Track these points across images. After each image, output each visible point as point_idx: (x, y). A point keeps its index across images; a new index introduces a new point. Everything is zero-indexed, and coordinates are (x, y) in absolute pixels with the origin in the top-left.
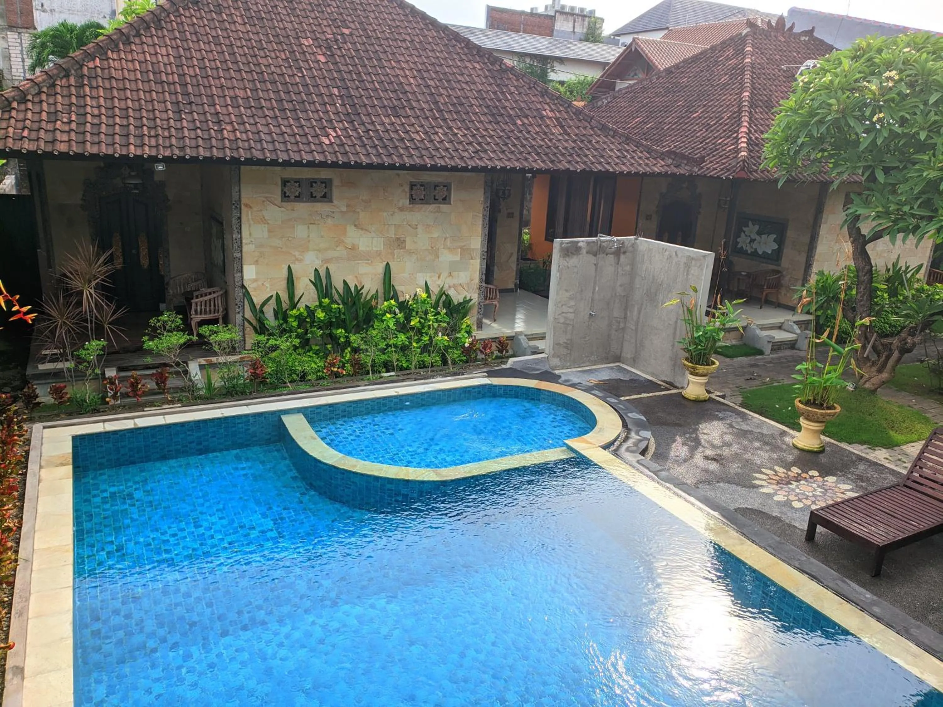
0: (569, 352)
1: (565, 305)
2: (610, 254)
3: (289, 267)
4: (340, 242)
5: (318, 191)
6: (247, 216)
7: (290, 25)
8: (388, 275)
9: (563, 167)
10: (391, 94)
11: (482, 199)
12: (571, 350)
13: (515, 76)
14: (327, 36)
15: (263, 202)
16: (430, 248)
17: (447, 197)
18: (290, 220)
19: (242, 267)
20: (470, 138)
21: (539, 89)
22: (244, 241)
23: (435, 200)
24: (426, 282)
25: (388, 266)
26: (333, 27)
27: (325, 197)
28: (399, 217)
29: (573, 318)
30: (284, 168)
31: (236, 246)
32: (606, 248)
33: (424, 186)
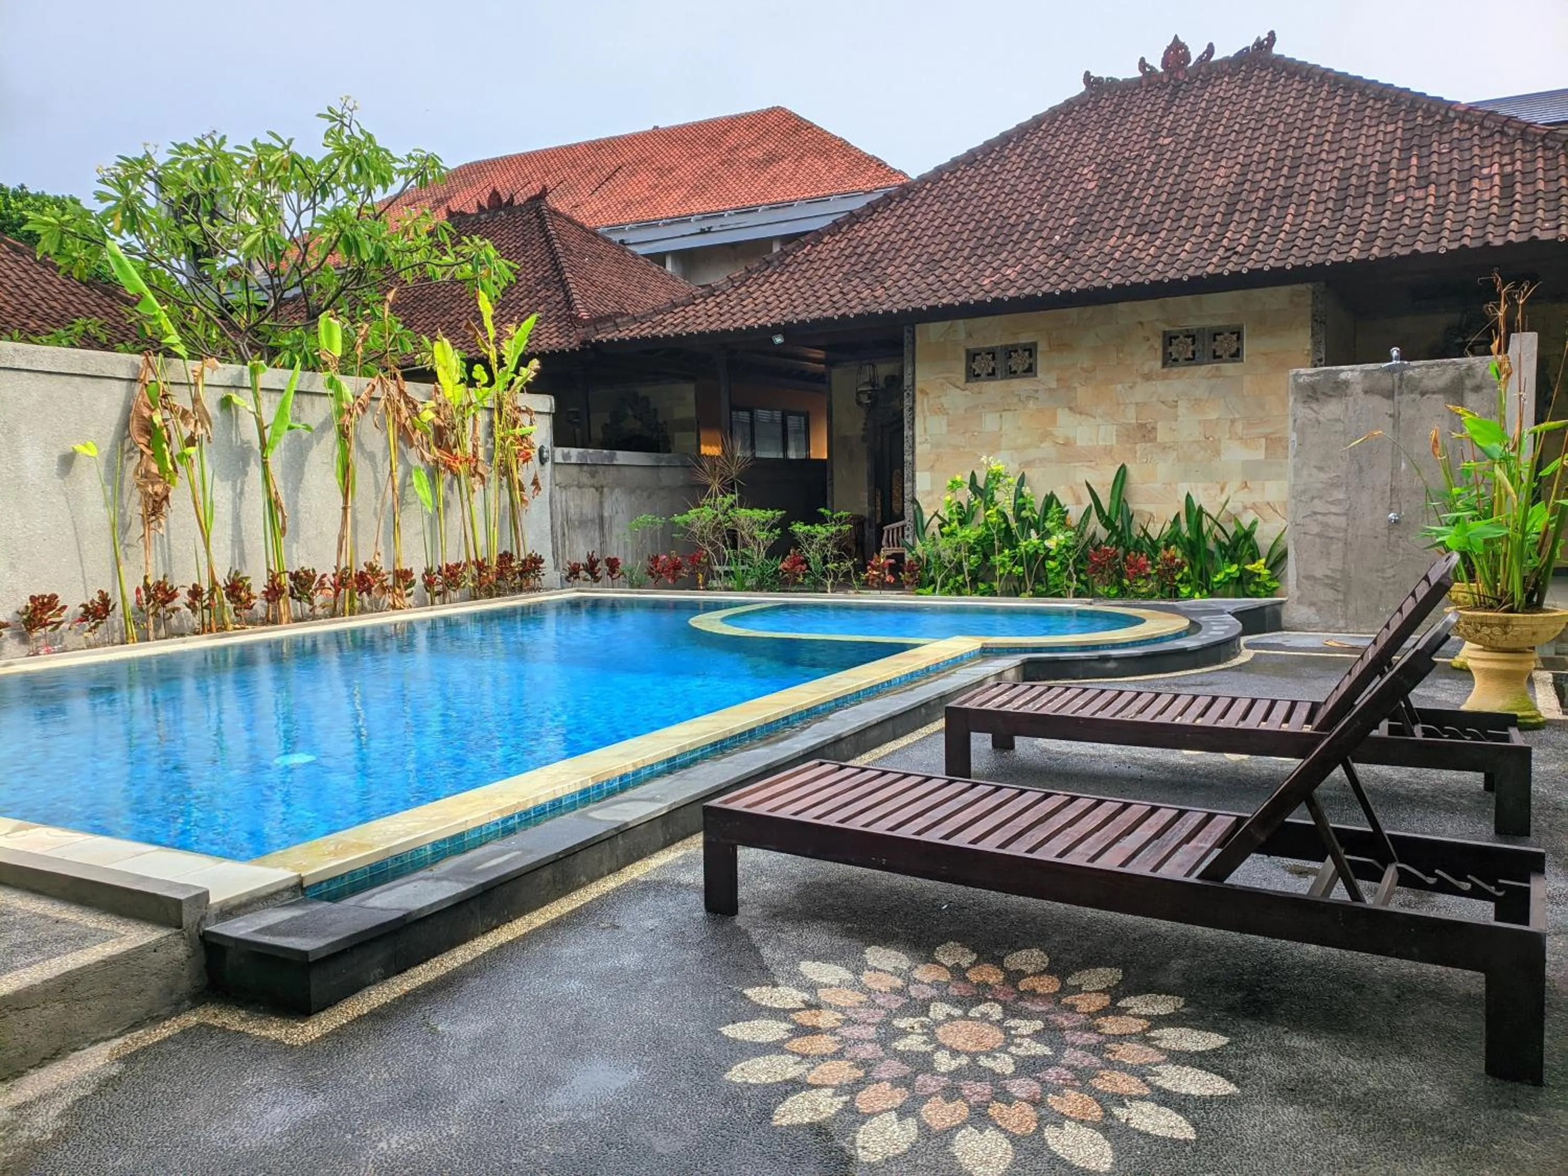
0: (1341, 597)
1: (1321, 497)
2: (1434, 393)
3: (973, 473)
4: (1046, 435)
5: (1018, 363)
6: (922, 405)
7: (1082, 156)
8: (1119, 483)
9: (1406, 252)
10: (1158, 207)
11: (1309, 347)
12: (1345, 594)
13: (1469, 122)
14: (1127, 155)
15: (942, 384)
16: (1202, 438)
17: (1238, 350)
18: (977, 406)
19: (914, 475)
20: (1244, 240)
21: (1511, 132)
22: (917, 440)
23: (1216, 357)
24: (1188, 496)
25: (1123, 470)
26: (1147, 142)
27: (1030, 370)
28: (1142, 391)
29: (1344, 525)
30: (970, 335)
31: (906, 446)
32: (1420, 380)
33: (1192, 336)
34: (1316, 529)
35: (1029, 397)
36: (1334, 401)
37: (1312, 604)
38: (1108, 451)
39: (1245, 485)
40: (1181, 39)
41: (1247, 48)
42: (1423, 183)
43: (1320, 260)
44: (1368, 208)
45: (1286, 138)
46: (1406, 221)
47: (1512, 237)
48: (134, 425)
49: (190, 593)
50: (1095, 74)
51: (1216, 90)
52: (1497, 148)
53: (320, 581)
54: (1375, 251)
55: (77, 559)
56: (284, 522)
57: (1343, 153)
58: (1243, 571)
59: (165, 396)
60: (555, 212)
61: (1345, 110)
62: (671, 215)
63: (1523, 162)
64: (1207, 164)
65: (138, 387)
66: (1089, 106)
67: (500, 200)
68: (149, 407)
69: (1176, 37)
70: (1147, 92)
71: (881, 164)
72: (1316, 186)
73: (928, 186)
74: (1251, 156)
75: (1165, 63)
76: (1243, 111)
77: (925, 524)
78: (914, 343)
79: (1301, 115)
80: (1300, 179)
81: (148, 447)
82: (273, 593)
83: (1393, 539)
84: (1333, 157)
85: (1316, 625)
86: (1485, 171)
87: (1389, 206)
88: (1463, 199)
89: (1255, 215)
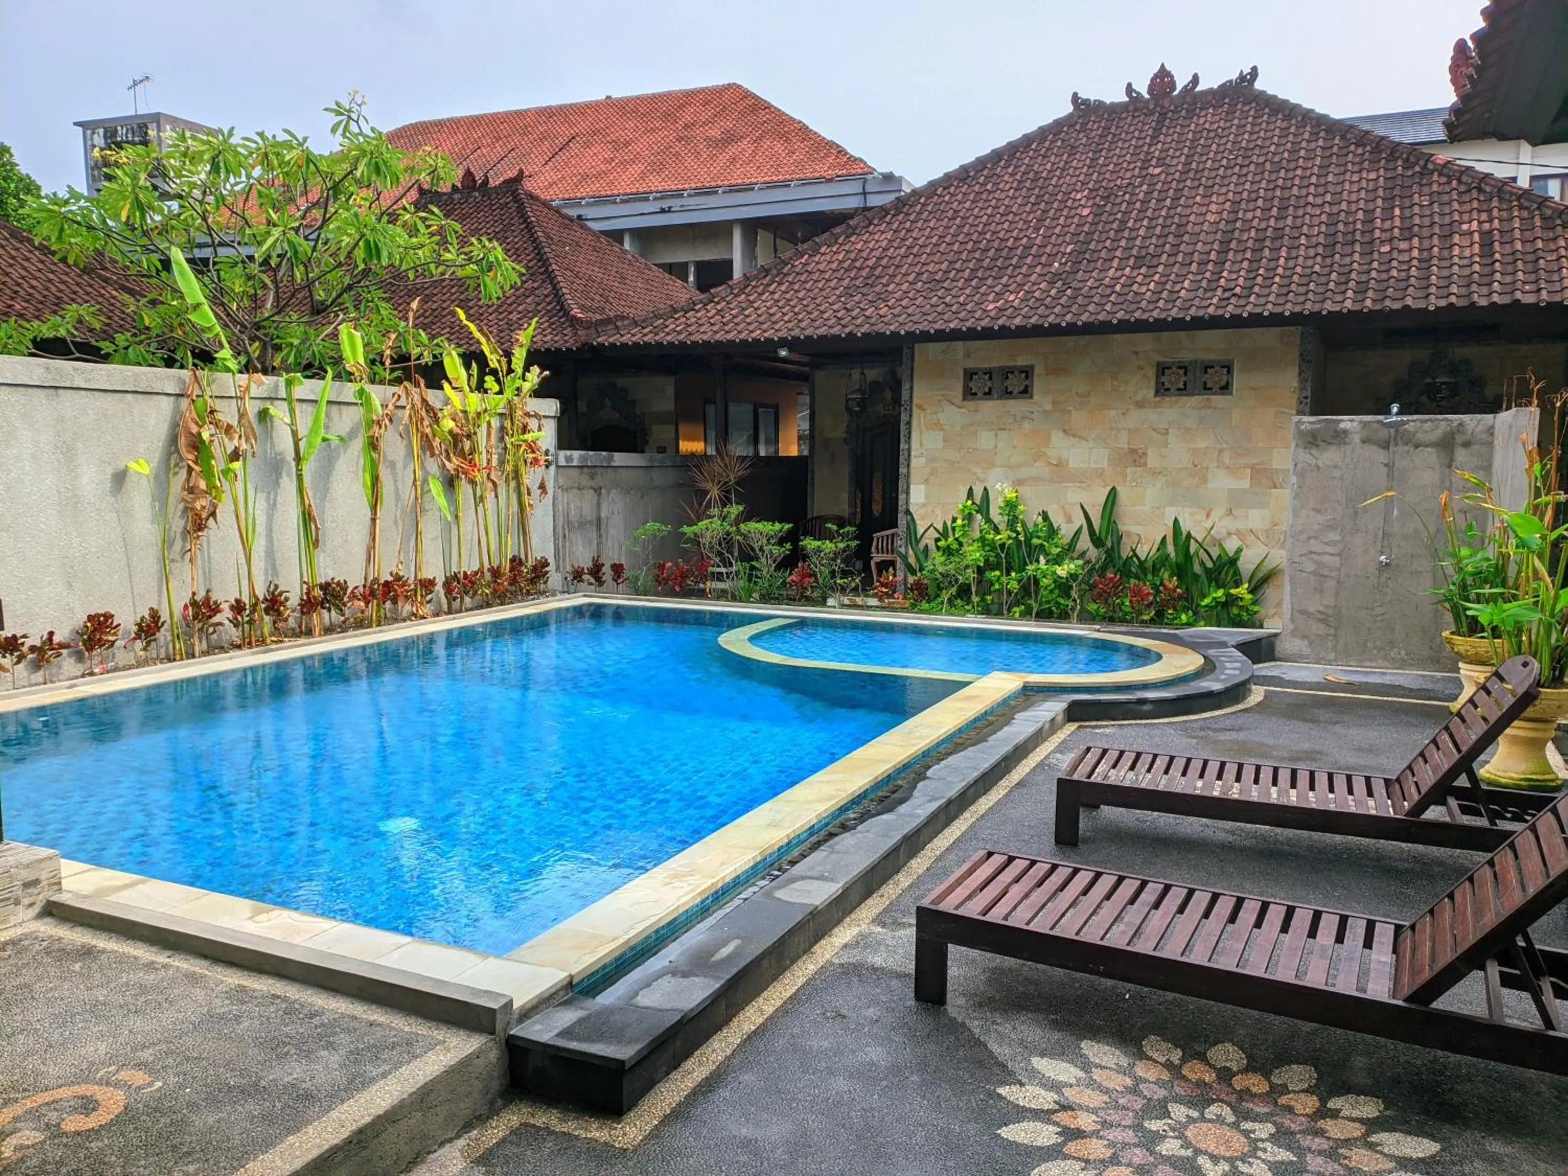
0: (1332, 631)
1: (1316, 538)
2: (1426, 446)
3: (971, 487)
4: (1040, 455)
5: (1015, 383)
6: (919, 421)
7: (1074, 179)
8: (1109, 505)
9: (1397, 306)
10: (1154, 240)
11: (1295, 384)
12: (1336, 629)
13: (1448, 176)
14: (1119, 182)
15: (940, 401)
16: (1190, 466)
17: (1228, 383)
18: (973, 424)
19: (908, 487)
20: (1241, 281)
21: (1488, 189)
22: (913, 453)
23: (1206, 389)
24: (1176, 520)
25: (1113, 492)
26: (1137, 170)
27: (1026, 392)
28: (1135, 417)
29: (1337, 565)
30: (968, 355)
31: (902, 459)
32: (1414, 434)
33: (1184, 368)
34: (1310, 567)
35: (1024, 418)
36: (1334, 448)
37: (1304, 637)
38: (1100, 473)
39: (1230, 512)
40: (1168, 68)
41: (1231, 81)
42: (1407, 234)
43: (1317, 308)
44: (1356, 257)
45: (1273, 177)
46: (1394, 273)
47: (1496, 298)
48: (182, 442)
49: (232, 608)
50: (1083, 95)
51: (1202, 121)
52: (1475, 204)
53: (352, 592)
54: (1368, 303)
55: (126, 575)
56: (317, 535)
57: (1328, 198)
58: (1228, 595)
59: (212, 412)
60: (531, 196)
61: (1328, 153)
62: (628, 191)
63: (1500, 221)
64: (1198, 198)
65: (185, 403)
66: (1078, 127)
67: (475, 181)
68: (197, 423)
69: (1163, 65)
70: (1134, 117)
71: (841, 151)
72: (1305, 229)
73: (922, 200)
74: (1241, 193)
75: (1151, 90)
76: (1229, 146)
77: (919, 536)
78: (913, 360)
79: (1286, 155)
80: (1289, 221)
81: (196, 463)
82: (308, 605)
83: (1383, 580)
84: (1319, 201)
85: (1308, 657)
86: (1465, 227)
87: (1376, 256)
88: (1446, 253)
89: (1248, 255)
